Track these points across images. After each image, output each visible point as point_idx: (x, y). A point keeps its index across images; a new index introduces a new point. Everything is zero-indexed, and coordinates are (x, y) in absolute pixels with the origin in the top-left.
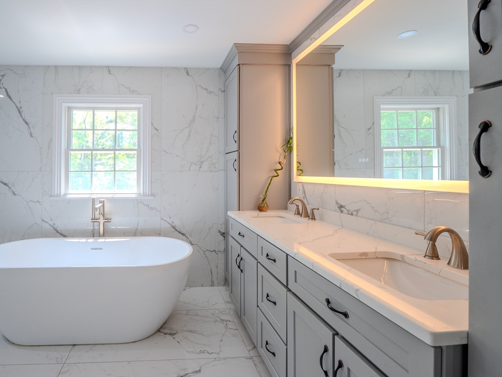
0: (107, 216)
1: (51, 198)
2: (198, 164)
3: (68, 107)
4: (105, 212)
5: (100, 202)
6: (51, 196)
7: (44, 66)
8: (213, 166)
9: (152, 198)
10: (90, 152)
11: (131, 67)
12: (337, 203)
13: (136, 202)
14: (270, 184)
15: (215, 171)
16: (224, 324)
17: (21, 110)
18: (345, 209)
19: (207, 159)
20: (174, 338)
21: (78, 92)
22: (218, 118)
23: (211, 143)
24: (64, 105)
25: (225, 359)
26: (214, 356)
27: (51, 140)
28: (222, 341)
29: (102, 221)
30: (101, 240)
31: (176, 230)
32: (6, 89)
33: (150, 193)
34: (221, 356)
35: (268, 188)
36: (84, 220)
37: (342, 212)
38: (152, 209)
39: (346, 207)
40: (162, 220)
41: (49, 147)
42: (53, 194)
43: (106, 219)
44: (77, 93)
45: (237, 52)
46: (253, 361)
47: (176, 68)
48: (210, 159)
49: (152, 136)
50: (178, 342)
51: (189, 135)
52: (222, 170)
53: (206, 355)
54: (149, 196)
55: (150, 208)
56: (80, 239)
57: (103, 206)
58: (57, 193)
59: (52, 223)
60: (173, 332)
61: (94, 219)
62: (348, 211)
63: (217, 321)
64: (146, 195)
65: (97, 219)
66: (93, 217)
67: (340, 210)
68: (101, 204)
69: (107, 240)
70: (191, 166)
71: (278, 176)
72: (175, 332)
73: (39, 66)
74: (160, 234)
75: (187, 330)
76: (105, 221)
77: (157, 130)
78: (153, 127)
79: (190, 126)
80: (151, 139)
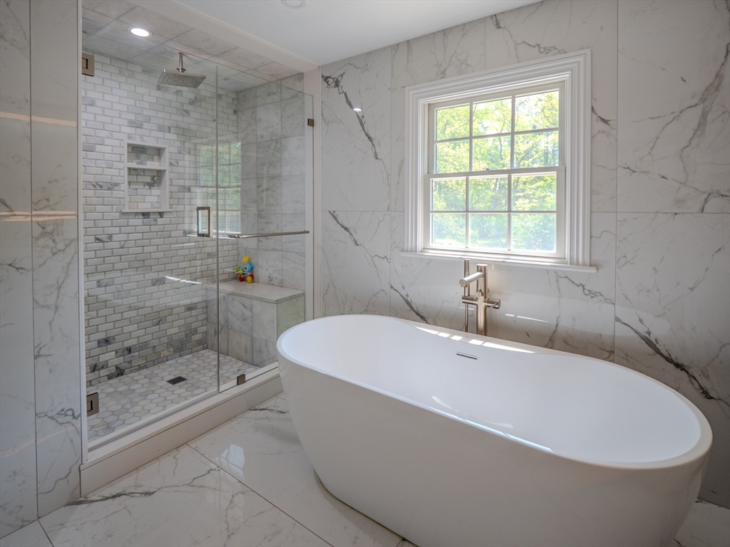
0: (495, 297)
1: (403, 254)
3: (429, 105)
4: (489, 286)
5: (479, 269)
6: (403, 251)
7: (391, 46)
9: (593, 270)
10: (464, 178)
13: (553, 278)
17: (364, 120)
21: (443, 74)
24: (421, 102)
27: (402, 162)
29: (481, 304)
30: (476, 341)
31: (658, 352)
32: (345, 94)
33: (587, 260)
36: (450, 296)
38: (593, 294)
40: (618, 324)
41: (399, 173)
42: (405, 248)
43: (488, 302)
44: (442, 78)
49: (593, 137)
51: (702, 125)
54: (584, 265)
55: (587, 292)
56: (440, 331)
57: (485, 276)
58: (412, 247)
59: (403, 294)
61: (468, 299)
64: (578, 264)
65: (472, 300)
66: (467, 295)
68: (479, 274)
69: (488, 345)
70: (706, 201)
74: (612, 352)
76: (486, 304)
77: (605, 121)
78: (595, 117)
79: (703, 100)
80: (592, 143)
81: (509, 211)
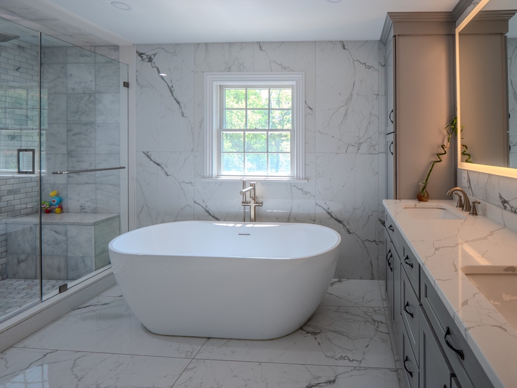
0: (260, 200)
1: (203, 180)
2: (356, 145)
3: (220, 86)
4: (257, 195)
5: (251, 185)
6: (203, 178)
7: (194, 44)
8: (372, 148)
9: (306, 181)
10: (243, 132)
11: (283, 42)
12: (501, 197)
13: (288, 186)
14: (431, 170)
15: (375, 154)
16: (375, 325)
17: (173, 89)
18: (509, 204)
19: (366, 140)
20: (316, 338)
21: (229, 69)
22: (378, 95)
23: (370, 123)
24: (215, 83)
25: (366, 368)
26: (355, 364)
27: (202, 120)
28: (367, 346)
29: (253, 205)
30: (250, 225)
31: (332, 217)
32: (157, 68)
33: (304, 176)
34: (363, 364)
35: (429, 175)
36: (235, 204)
37: (505, 208)
38: (306, 193)
39: (509, 202)
40: (317, 206)
41: (200, 127)
42: (205, 176)
43: (256, 203)
44: (228, 71)
45: (392, 22)
46: (398, 374)
47: (331, 42)
48: (369, 140)
49: (305, 116)
50: (319, 344)
51: (346, 114)
52: (383, 153)
53: (346, 362)
54: (302, 179)
55: (304, 192)
56: (228, 224)
57: (254, 189)
58: (209, 175)
59: (204, 205)
60: (316, 331)
61: (245, 203)
62: (512, 207)
63: (368, 321)
64: (300, 179)
65: (248, 203)
66: (244, 201)
67: (503, 205)
68: (251, 187)
69: (256, 226)
70: (347, 148)
71: (441, 161)
72: (318, 331)
73: (189, 44)
74: (315, 220)
75: (333, 329)
76: (255, 204)
77: (311, 109)
78: (306, 106)
79: (346, 104)
80: (305, 118)
81: (268, 152)
